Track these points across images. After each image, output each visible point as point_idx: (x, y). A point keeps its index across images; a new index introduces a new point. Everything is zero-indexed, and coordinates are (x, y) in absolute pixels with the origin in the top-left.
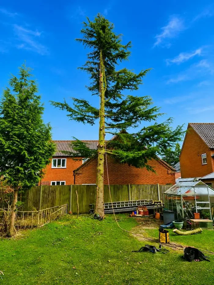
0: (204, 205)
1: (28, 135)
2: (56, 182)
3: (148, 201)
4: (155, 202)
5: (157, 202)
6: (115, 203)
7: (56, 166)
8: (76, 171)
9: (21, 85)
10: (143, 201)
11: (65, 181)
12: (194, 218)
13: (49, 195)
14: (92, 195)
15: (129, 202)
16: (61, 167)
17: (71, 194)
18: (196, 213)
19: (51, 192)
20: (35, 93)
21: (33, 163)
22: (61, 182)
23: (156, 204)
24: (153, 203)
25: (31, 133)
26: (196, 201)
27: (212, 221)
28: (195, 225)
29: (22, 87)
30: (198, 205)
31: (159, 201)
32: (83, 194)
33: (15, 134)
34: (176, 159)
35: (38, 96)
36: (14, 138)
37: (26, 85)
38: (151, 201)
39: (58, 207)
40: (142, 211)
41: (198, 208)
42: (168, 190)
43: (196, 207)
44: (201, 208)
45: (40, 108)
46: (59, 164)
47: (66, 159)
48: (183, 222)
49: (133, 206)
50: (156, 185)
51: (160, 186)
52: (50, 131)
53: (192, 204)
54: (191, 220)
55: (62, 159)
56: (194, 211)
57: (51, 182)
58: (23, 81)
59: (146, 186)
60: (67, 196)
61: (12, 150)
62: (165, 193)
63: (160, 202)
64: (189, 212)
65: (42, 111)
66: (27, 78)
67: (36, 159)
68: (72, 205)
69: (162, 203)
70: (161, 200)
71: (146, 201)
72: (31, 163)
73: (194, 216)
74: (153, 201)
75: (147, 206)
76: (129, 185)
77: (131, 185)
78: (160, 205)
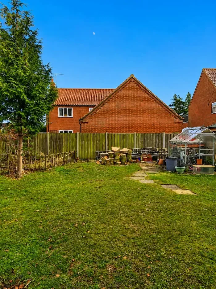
0: (209, 152)
1: (26, 77)
2: (64, 131)
3: (152, 149)
4: (159, 150)
5: (162, 150)
7: (62, 116)
8: (81, 119)
9: (14, 17)
10: (148, 149)
11: (73, 131)
12: (196, 164)
13: (55, 142)
14: (98, 143)
15: (134, 149)
16: (68, 116)
17: (78, 141)
18: (199, 159)
19: (57, 139)
20: (31, 28)
21: (35, 108)
22: (68, 131)
23: (160, 151)
24: (158, 151)
25: (28, 74)
26: (200, 148)
27: (214, 167)
28: (197, 170)
29: (15, 20)
30: (202, 152)
32: (90, 142)
33: (11, 76)
34: (185, 110)
35: (34, 31)
36: (11, 80)
37: (19, 17)
38: (155, 149)
39: (65, 153)
40: (146, 158)
41: (201, 155)
42: (173, 138)
43: (200, 153)
44: (204, 155)
45: (38, 46)
46: (65, 113)
47: (72, 108)
48: (185, 167)
49: (137, 153)
50: (162, 134)
51: (165, 134)
52: (49, 73)
53: (196, 151)
54: (193, 165)
55: (68, 108)
56: (197, 157)
57: (59, 131)
58: (15, 12)
59: (151, 134)
60: (73, 144)
61: (11, 93)
62: (170, 141)
64: (191, 159)
65: (40, 50)
66: (19, 8)
67: (37, 104)
68: (79, 152)
69: (166, 150)
70: (165, 148)
71: (151, 149)
72: (32, 108)
73: (197, 162)
74: (158, 149)
75: (151, 153)
76: (135, 134)
77: (137, 134)
78: (164, 152)
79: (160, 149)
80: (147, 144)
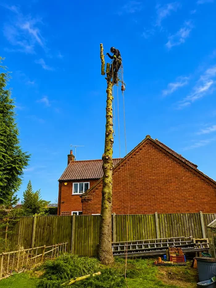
2: (78, 212)
3: (185, 239)
4: (197, 241)
5: (201, 241)
6: (136, 243)
7: (77, 192)
8: (84, 196)
10: (178, 240)
15: (157, 240)
17: (74, 228)
19: (46, 225)
23: (198, 243)
24: (194, 243)
31: (202, 239)
40: (174, 255)
47: (89, 183)
49: (162, 247)
50: (198, 215)
51: (203, 214)
55: (84, 183)
57: (72, 212)
59: (182, 215)
60: (67, 231)
62: (209, 225)
63: (206, 241)
69: (208, 242)
70: (207, 237)
71: (183, 240)
74: (194, 239)
75: (183, 246)
76: (156, 214)
77: (158, 215)
78: (205, 245)
79: (199, 239)
80: (176, 231)
